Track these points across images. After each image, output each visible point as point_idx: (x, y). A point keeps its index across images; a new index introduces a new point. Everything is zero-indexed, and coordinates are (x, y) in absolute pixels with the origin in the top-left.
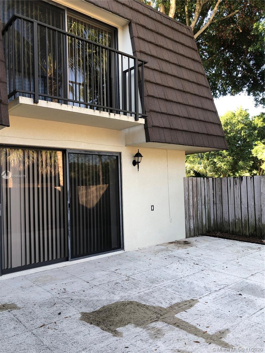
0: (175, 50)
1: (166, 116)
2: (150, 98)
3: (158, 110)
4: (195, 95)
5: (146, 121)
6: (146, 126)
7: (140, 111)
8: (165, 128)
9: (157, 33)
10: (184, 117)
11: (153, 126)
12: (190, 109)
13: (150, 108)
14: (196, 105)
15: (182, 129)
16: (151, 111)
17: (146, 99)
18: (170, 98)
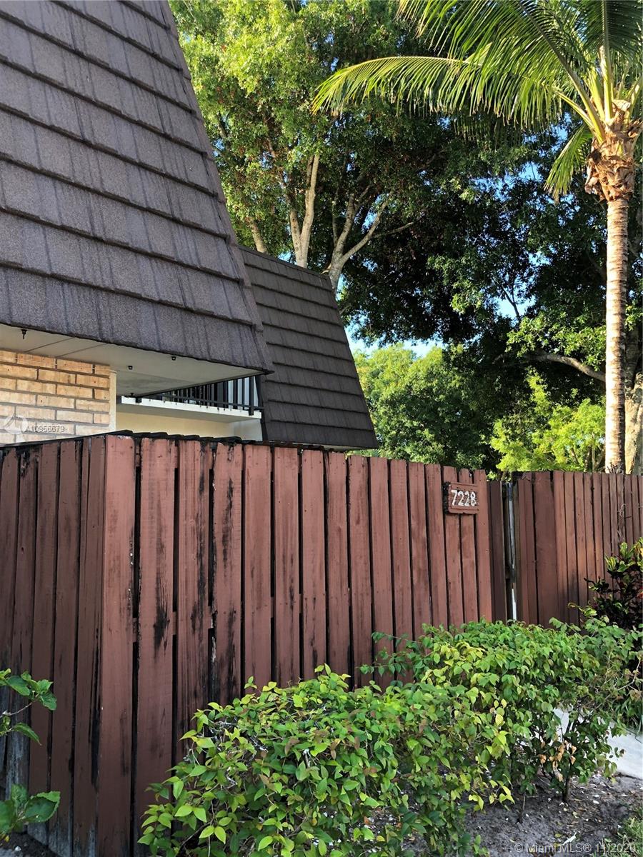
0: (304, 314)
1: (290, 406)
2: (270, 384)
3: (279, 399)
4: (331, 374)
5: (263, 415)
6: (263, 422)
7: (256, 404)
8: (288, 422)
9: (280, 293)
10: (314, 406)
11: (272, 421)
12: (323, 394)
13: (268, 397)
14: (332, 389)
15: (310, 422)
16: (270, 401)
17: (263, 386)
18: (296, 381)
